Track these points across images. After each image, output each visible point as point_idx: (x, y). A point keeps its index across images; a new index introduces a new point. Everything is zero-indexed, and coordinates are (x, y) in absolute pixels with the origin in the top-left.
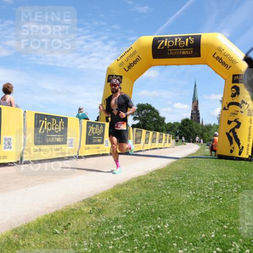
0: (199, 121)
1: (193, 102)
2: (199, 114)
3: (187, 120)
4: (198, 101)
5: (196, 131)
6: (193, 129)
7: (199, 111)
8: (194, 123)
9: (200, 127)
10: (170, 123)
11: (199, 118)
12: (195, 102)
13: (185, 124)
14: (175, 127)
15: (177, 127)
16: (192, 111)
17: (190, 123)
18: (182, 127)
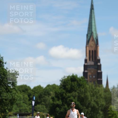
0: (100, 82)
1: (88, 42)
2: (99, 67)
3: (73, 79)
4: (97, 40)
5: (93, 103)
6: (86, 97)
7: (99, 61)
8: (89, 85)
9: (102, 92)
10: (39, 87)
11: (100, 75)
12: (91, 43)
13: (69, 87)
14: (49, 94)
15: (53, 94)
16: (86, 61)
17: (80, 85)
18: (62, 95)
